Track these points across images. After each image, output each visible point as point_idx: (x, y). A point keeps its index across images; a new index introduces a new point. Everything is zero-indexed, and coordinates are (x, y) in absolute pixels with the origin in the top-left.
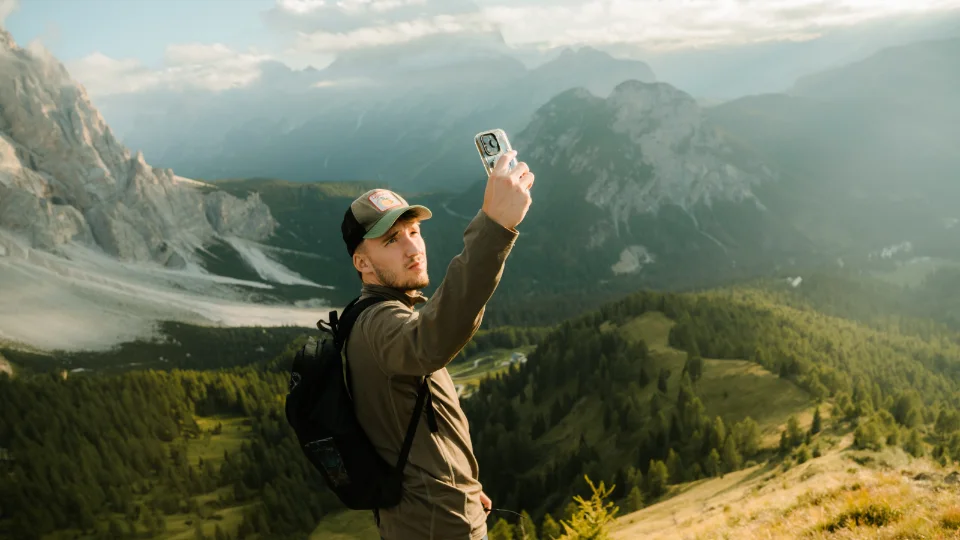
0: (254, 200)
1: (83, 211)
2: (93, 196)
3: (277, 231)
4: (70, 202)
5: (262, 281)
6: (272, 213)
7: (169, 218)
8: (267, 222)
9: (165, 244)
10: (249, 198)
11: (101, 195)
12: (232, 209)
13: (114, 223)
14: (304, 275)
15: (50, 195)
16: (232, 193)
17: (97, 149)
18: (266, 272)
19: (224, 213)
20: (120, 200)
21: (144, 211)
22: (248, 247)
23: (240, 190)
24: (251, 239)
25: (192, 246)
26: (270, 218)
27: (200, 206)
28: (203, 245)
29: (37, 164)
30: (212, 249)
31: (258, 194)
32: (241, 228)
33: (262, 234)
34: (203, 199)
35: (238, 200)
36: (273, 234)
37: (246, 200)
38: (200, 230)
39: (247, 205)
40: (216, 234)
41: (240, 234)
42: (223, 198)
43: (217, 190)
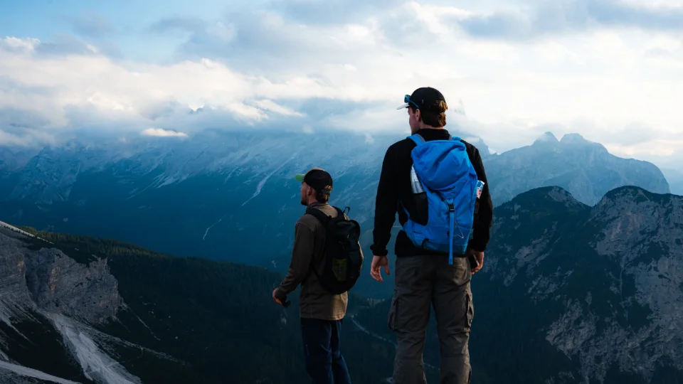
0: (100, 268)
3: (121, 314)
6: (120, 290)
8: (109, 299)
10: (92, 264)
12: (67, 275)
16: (66, 252)
18: (94, 369)
19: (52, 280)
22: (76, 330)
23: (82, 253)
24: (83, 320)
26: (116, 295)
27: (21, 264)
28: (11, 319)
30: (25, 326)
31: (106, 261)
32: (73, 303)
33: (99, 315)
34: (27, 256)
35: (77, 264)
36: (114, 318)
37: (88, 266)
38: (12, 297)
39: (88, 274)
40: (34, 305)
41: (68, 311)
42: (56, 258)
43: (49, 246)
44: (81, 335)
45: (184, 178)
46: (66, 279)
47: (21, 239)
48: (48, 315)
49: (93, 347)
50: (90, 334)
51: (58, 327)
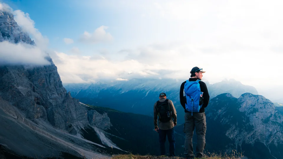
0: (105, 115)
1: (46, 108)
2: (51, 104)
3: (111, 127)
4: (43, 104)
5: (102, 145)
6: (111, 121)
7: (74, 116)
8: (108, 124)
9: (71, 125)
11: (54, 104)
12: (97, 117)
13: (56, 114)
14: (117, 146)
15: (37, 101)
16: (97, 111)
17: (56, 88)
18: (105, 142)
19: (94, 118)
20: (60, 107)
21: (67, 112)
22: (100, 131)
23: (101, 111)
24: (101, 129)
25: (80, 127)
26: (109, 122)
27: (86, 114)
28: (84, 128)
29: (35, 90)
30: (87, 130)
31: (107, 113)
32: (99, 124)
33: (105, 128)
34: (88, 112)
35: (100, 114)
36: (109, 128)
37: (102, 115)
38: (84, 122)
39: (102, 117)
40: (90, 125)
41: (98, 126)
42: (95, 112)
43: (93, 109)
44: (101, 133)
45: (127, 91)
46: (97, 118)
47: (86, 107)
48: (93, 127)
49: (104, 136)
50: (103, 132)
51: (95, 130)
